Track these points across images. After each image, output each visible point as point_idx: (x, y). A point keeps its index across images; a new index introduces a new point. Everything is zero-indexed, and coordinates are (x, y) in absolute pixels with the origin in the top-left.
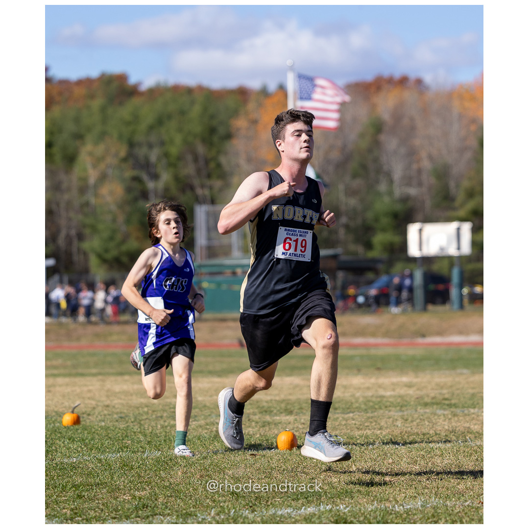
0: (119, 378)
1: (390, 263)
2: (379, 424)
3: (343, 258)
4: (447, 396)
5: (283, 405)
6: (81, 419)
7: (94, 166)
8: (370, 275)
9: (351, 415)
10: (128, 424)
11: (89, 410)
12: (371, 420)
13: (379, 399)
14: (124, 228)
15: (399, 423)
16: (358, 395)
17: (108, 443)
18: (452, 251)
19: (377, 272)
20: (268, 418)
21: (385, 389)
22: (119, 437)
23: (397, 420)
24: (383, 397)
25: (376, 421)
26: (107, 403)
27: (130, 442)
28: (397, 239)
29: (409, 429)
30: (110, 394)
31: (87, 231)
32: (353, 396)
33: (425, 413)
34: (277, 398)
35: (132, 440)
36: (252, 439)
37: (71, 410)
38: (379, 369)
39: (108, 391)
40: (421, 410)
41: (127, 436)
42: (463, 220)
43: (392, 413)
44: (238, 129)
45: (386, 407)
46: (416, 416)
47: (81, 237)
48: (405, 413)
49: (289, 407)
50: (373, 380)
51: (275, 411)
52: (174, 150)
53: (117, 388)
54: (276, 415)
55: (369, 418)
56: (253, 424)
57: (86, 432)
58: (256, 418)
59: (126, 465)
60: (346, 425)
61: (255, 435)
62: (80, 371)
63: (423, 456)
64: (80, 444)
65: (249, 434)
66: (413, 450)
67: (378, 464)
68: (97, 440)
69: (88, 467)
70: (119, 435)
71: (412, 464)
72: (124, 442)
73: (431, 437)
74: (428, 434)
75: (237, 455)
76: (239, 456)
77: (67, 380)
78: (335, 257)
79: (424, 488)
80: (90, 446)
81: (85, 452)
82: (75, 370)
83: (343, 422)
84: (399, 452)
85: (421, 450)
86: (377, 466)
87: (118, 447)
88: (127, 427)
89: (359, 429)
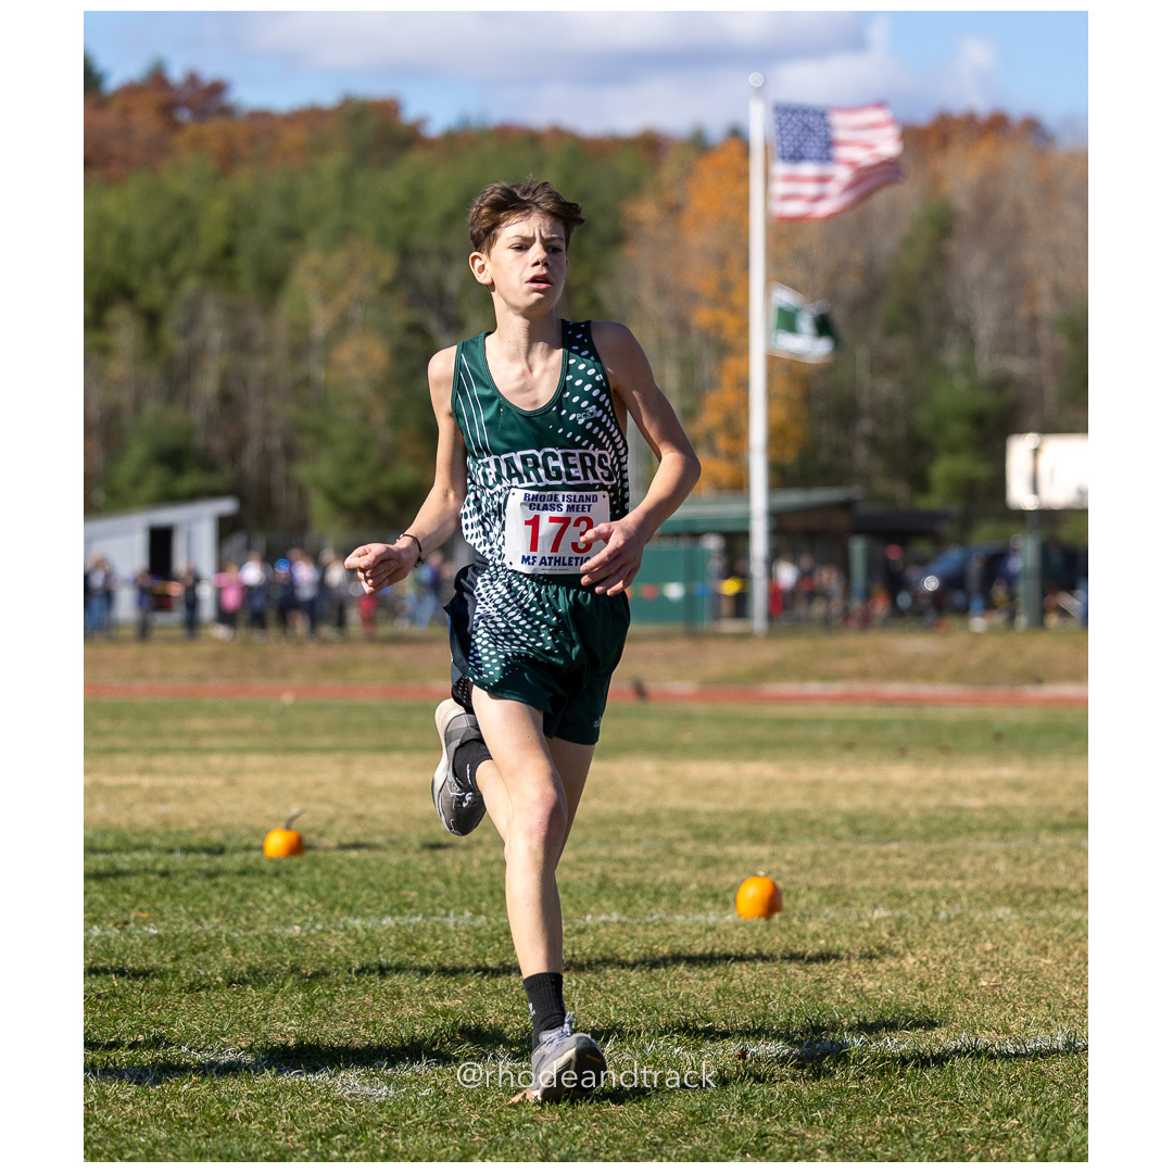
0: (382, 759)
1: (967, 523)
2: (958, 867)
3: (866, 509)
5: (744, 823)
7: (326, 298)
8: (922, 548)
9: (894, 847)
10: (407, 857)
11: (320, 825)
12: (940, 858)
13: (951, 815)
14: (386, 436)
15: (1001, 866)
16: (906, 803)
17: (369, 894)
19: (939, 542)
20: (712, 849)
21: (964, 791)
22: (390, 883)
23: (994, 859)
24: (960, 809)
25: (950, 861)
26: (360, 809)
27: (414, 894)
28: (982, 470)
29: (1024, 880)
30: (365, 791)
31: (306, 442)
32: (895, 805)
33: (1056, 846)
34: (731, 807)
35: (422, 893)
36: (682, 893)
37: (283, 824)
38: (945, 750)
39: (360, 784)
40: (1046, 838)
41: (406, 881)
43: (983, 845)
44: (638, 224)
45: (970, 830)
46: (1037, 851)
47: (291, 453)
48: (1013, 845)
49: (756, 826)
50: (935, 774)
51: (727, 835)
53: (379, 779)
54: (728, 842)
55: (931, 855)
56: (681, 861)
57: (318, 872)
58: (687, 847)
59: (409, 943)
60: (884, 868)
61: (686, 884)
62: (296, 740)
63: (1060, 936)
64: (306, 896)
65: (673, 883)
66: (1037, 923)
67: (961, 952)
68: (343, 890)
69: (328, 946)
70: (391, 878)
71: (1039, 954)
72: (403, 892)
73: (1075, 896)
74: (1066, 890)
75: (651, 927)
76: (656, 930)
77: (267, 760)
78: (846, 506)
79: (1067, 1006)
80: (329, 902)
81: (319, 914)
82: (286, 739)
83: (879, 862)
84: (1007, 927)
85: (1056, 925)
86: (960, 957)
87: (390, 904)
88: (407, 863)
89: (913, 876)
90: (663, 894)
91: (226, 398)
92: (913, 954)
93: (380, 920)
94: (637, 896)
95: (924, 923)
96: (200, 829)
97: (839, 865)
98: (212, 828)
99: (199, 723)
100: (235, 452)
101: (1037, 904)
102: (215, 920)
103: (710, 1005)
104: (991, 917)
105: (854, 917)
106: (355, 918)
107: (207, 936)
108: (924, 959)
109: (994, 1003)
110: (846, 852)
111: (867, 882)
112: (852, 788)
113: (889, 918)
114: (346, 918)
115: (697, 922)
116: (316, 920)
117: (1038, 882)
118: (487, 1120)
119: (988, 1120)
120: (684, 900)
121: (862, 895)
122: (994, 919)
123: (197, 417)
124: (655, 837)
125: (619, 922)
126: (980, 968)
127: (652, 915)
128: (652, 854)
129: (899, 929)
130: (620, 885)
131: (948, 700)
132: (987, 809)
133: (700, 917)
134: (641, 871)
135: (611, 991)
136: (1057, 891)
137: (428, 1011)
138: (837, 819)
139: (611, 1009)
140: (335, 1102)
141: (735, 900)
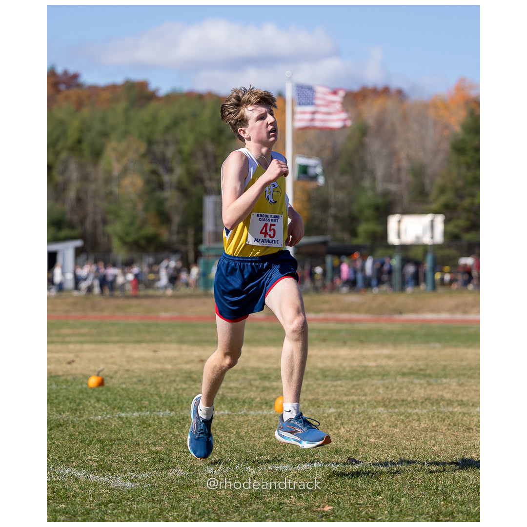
0: (138, 346)
1: (372, 249)
2: (364, 391)
3: (332, 244)
4: (422, 367)
6: (105, 382)
7: (118, 160)
9: (339, 382)
10: (145, 387)
11: (111, 374)
12: (357, 387)
13: (362, 369)
14: (142, 215)
15: (381, 391)
16: (345, 364)
17: (129, 403)
18: (427, 240)
20: (267, 384)
21: (368, 360)
22: (138, 398)
23: (378, 388)
24: (366, 367)
25: (361, 389)
26: (127, 367)
28: (378, 228)
29: (390, 396)
30: (130, 360)
31: (110, 217)
32: (340, 365)
33: (404, 382)
35: (150, 401)
36: (254, 402)
37: (96, 373)
38: (362, 342)
39: (128, 357)
40: (400, 379)
41: (144, 397)
42: (436, 212)
43: (374, 382)
45: (370, 376)
46: (395, 384)
47: (105, 222)
48: (386, 382)
50: (357, 352)
51: (273, 378)
52: (187, 148)
53: (136, 354)
54: (273, 381)
55: (354, 386)
56: (254, 389)
57: (109, 393)
58: (257, 383)
59: (144, 423)
60: (335, 391)
61: (255, 398)
62: (104, 338)
63: (403, 420)
64: (104, 403)
65: (250, 398)
66: (394, 414)
67: (363, 427)
68: (118, 401)
69: (111, 424)
70: (138, 396)
71: (393, 427)
72: (143, 402)
73: (409, 403)
74: (406, 400)
75: (240, 416)
76: (242, 417)
77: (92, 346)
78: (324, 243)
79: (404, 449)
80: (112, 406)
81: (108, 411)
82: (100, 337)
83: (333, 389)
84: (382, 416)
85: (401, 415)
86: (362, 428)
87: (137, 407)
88: (145, 390)
89: (346, 395)
90: (246, 403)
91: (79, 200)
92: (344, 428)
93: (133, 413)
94: (236, 404)
95: (349, 415)
96: (63, 375)
97: (316, 390)
98: (68, 375)
99: (66, 331)
100: (82, 222)
101: (394, 406)
102: (67, 413)
103: (262, 449)
104: (376, 412)
105: (321, 412)
106: (123, 412)
107: (63, 420)
108: (348, 429)
109: (375, 448)
110: (320, 385)
111: (327, 397)
112: (324, 358)
113: (335, 412)
114: (119, 412)
115: (259, 414)
116: (107, 414)
117: (395, 397)
118: (171, 497)
119: (370, 497)
120: (254, 405)
121: (325, 403)
122: (377, 412)
123: (67, 207)
124: (244, 379)
125: (228, 414)
126: (370, 433)
127: (241, 411)
128: (243, 386)
129: (339, 416)
130: (229, 399)
131: (364, 321)
132: (377, 366)
133: (260, 412)
134: (238, 393)
135: (223, 443)
136: (403, 401)
137: (150, 452)
138: (316, 371)
139: (223, 451)
140: (110, 490)
141: (274, 405)
